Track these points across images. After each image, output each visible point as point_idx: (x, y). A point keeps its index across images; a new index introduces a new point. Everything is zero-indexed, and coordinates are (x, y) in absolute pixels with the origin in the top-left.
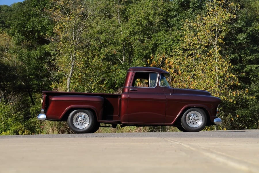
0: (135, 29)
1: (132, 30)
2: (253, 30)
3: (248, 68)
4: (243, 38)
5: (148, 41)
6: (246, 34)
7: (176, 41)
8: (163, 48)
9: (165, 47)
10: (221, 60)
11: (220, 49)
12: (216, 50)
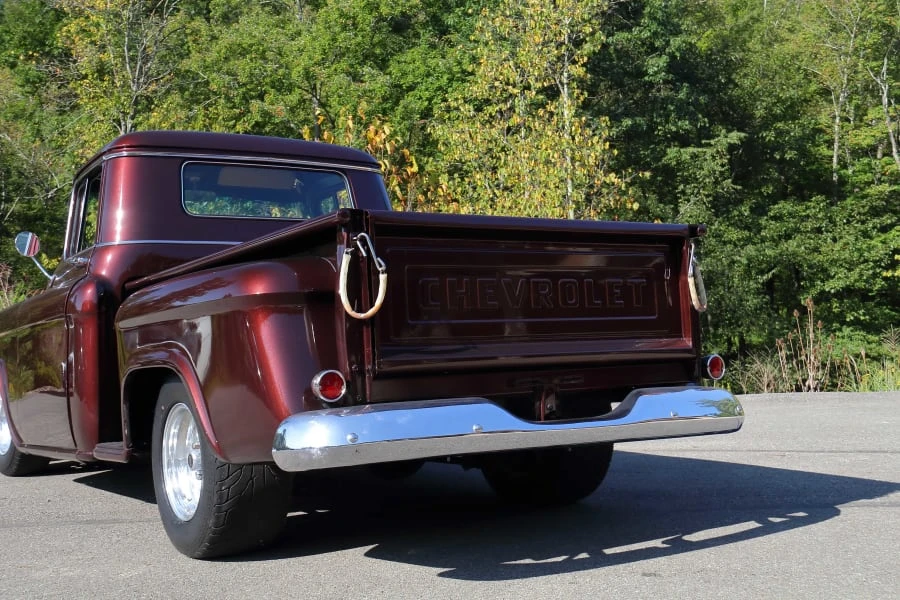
0: (334, 40)
2: (684, 45)
3: (671, 156)
4: (656, 69)
5: (373, 75)
6: (664, 57)
7: (459, 76)
9: (427, 94)
10: (580, 131)
11: (582, 98)
12: (565, 99)
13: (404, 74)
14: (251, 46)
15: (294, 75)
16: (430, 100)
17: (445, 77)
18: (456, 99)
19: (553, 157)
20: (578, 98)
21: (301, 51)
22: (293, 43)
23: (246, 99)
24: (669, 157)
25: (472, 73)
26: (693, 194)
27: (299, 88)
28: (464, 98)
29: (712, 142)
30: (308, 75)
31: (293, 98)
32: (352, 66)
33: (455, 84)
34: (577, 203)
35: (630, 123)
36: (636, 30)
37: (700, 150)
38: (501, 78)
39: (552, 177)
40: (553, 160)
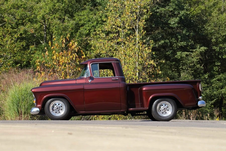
0: (55, 6)
1: (52, 7)
2: (185, 14)
3: (179, 55)
4: (174, 22)
5: (68, 20)
6: (178, 18)
7: (100, 22)
8: (85, 30)
9: (88, 28)
10: (141, 45)
11: (144, 33)
12: (137, 34)
13: (80, 20)
14: (22, 5)
15: (38, 17)
16: (89, 30)
17: (95, 22)
18: (99, 31)
19: (131, 54)
20: (143, 33)
21: (41, 8)
22: (38, 5)
23: (17, 25)
24: (177, 55)
25: (105, 21)
26: (185, 69)
27: (40, 22)
28: (102, 30)
29: (194, 50)
30: (43, 18)
31: (37, 26)
32: (60, 16)
33: (99, 25)
34: (139, 70)
35: (163, 42)
36: (167, 8)
37: (189, 53)
38: (115, 24)
39: (131, 61)
40: (131, 55)
